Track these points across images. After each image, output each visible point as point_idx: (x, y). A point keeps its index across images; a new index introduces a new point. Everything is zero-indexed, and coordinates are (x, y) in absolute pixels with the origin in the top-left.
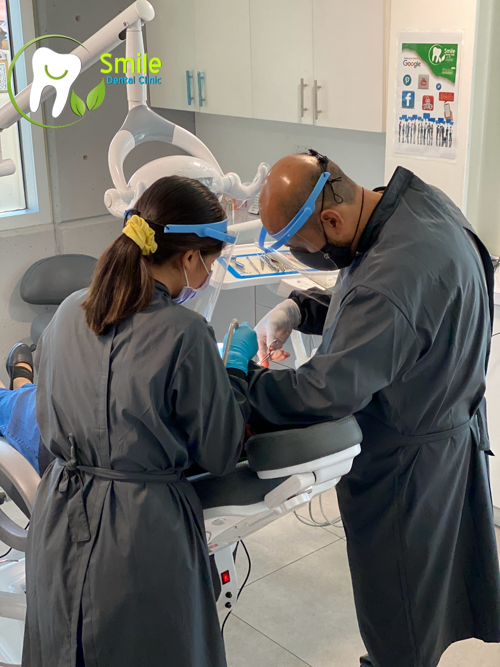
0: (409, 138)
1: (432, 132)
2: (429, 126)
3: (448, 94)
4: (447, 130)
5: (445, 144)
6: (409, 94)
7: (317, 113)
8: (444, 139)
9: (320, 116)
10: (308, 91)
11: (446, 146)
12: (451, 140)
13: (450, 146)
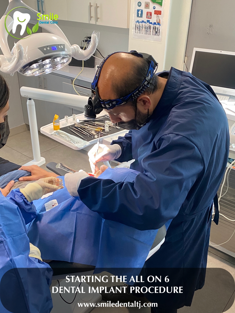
0: (140, 31)
1: (151, 29)
2: (149, 26)
3: (158, 11)
4: (158, 28)
5: (156, 34)
6: (140, 11)
7: (97, 19)
8: (156, 32)
9: (99, 20)
10: (93, 9)
11: (157, 35)
12: (159, 32)
13: (159, 35)
